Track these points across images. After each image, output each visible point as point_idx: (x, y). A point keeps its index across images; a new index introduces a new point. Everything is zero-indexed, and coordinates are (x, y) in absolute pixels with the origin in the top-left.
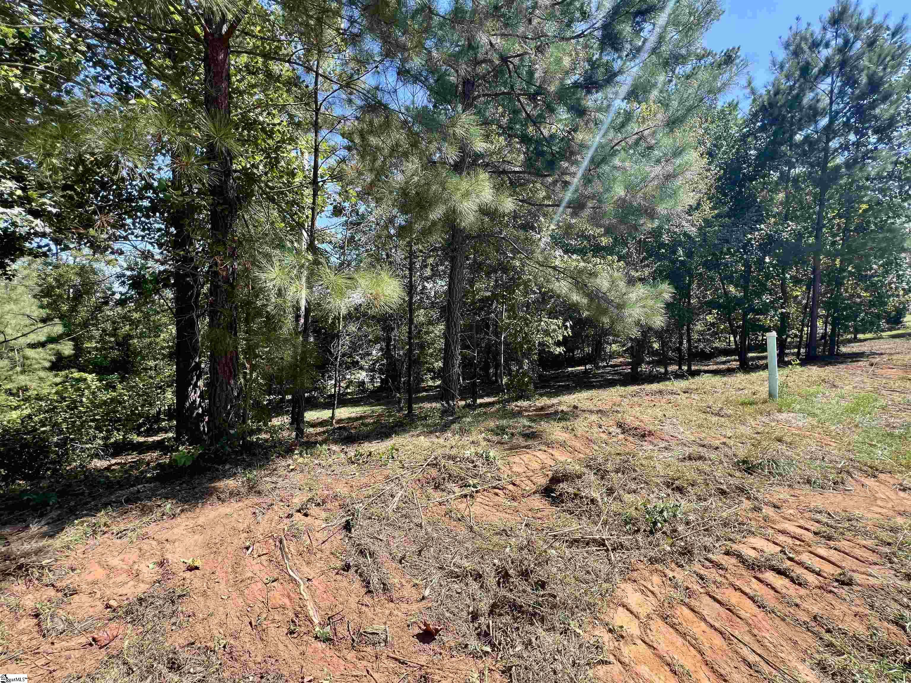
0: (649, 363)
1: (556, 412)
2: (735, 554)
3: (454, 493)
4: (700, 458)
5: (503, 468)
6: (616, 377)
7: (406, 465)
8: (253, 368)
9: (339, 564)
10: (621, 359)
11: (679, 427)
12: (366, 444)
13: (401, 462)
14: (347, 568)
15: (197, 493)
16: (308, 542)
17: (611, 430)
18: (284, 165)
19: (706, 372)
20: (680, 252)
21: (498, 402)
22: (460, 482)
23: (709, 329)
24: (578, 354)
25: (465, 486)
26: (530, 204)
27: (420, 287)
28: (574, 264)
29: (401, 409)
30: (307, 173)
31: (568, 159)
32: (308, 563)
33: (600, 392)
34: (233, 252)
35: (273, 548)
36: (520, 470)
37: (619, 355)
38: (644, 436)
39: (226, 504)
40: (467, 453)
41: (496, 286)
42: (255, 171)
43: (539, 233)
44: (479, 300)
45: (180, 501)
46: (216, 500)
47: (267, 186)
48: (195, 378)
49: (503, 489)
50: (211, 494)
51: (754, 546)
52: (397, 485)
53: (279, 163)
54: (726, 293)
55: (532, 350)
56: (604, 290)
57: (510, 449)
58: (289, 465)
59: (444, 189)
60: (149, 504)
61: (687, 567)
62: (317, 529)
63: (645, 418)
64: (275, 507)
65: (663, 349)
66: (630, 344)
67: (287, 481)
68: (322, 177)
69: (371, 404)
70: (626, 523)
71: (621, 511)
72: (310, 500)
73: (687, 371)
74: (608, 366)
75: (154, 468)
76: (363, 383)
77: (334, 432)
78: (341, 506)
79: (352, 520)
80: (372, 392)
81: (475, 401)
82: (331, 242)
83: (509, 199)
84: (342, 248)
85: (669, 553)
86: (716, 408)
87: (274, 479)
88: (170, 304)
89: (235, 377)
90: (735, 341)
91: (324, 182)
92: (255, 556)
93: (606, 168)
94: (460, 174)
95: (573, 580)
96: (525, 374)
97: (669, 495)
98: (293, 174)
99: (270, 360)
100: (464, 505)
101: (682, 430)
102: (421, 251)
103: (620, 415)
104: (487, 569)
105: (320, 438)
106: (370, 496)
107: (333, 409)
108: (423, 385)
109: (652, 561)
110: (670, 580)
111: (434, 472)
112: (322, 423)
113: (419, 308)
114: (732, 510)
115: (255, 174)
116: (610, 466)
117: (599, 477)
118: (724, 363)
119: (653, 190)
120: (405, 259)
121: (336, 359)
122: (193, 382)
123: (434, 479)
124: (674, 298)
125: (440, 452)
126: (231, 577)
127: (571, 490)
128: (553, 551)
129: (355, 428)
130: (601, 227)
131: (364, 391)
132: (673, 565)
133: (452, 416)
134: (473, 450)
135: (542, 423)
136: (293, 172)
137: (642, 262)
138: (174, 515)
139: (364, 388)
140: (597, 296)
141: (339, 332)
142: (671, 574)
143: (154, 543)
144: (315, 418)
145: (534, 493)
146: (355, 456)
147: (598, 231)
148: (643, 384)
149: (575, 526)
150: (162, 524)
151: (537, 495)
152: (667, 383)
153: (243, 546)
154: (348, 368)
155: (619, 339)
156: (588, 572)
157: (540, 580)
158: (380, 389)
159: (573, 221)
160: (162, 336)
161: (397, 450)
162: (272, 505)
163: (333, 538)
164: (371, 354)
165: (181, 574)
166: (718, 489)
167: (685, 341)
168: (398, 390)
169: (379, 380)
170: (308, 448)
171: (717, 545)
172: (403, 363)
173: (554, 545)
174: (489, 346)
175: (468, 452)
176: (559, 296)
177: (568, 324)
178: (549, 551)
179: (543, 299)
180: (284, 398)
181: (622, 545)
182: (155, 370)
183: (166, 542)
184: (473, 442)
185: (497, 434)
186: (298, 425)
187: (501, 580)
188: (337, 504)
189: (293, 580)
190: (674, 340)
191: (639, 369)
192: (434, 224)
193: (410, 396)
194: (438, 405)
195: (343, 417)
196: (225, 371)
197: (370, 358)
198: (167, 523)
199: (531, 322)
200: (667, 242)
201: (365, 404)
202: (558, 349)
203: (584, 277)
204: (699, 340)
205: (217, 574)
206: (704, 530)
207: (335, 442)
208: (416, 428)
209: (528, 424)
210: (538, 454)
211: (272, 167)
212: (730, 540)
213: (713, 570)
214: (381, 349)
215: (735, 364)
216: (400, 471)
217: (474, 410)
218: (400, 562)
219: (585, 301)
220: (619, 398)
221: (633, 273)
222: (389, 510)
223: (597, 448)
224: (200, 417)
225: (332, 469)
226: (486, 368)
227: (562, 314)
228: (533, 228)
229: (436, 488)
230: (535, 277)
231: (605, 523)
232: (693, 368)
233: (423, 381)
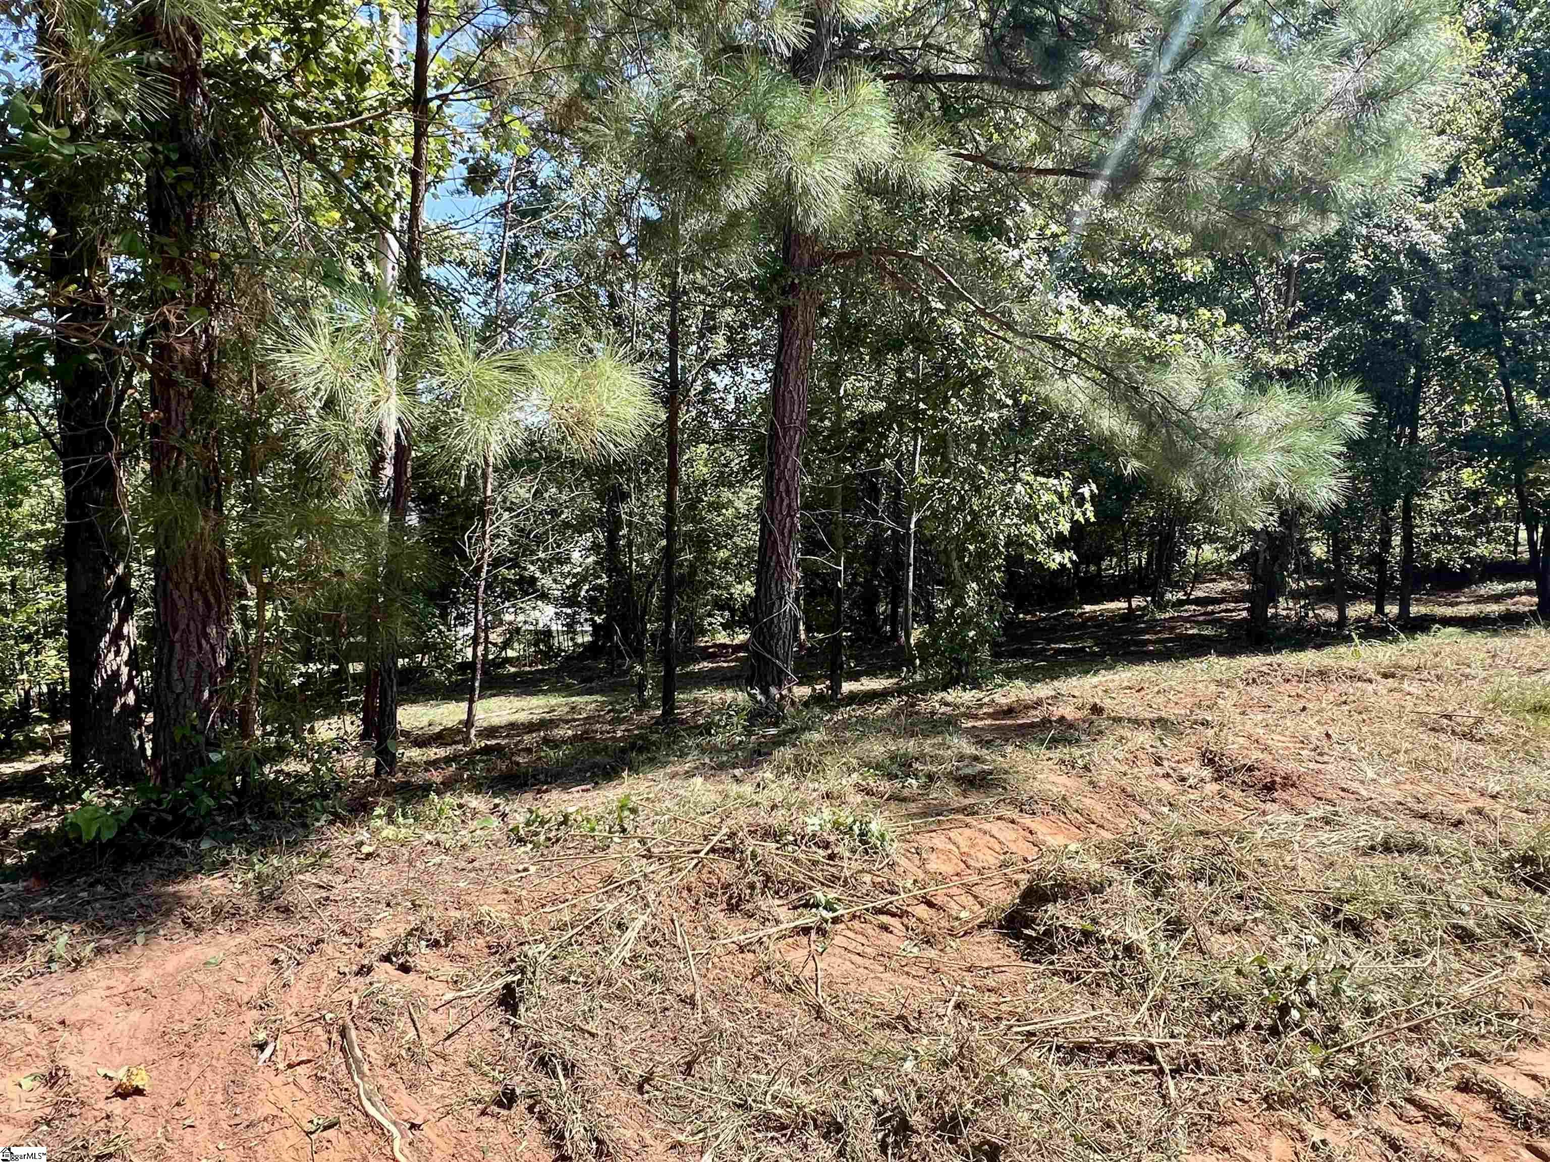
0: (1296, 595)
1: (1046, 723)
2: (1483, 1091)
3: (777, 922)
4: (1413, 847)
5: (903, 862)
6: (1208, 632)
7: (655, 850)
8: (266, 594)
9: (487, 1091)
10: (1226, 585)
11: (1364, 765)
12: (555, 795)
13: (642, 841)
14: (507, 1099)
15: (132, 910)
16: (412, 1034)
17: (1186, 770)
18: (339, 52)
19: (1447, 622)
20: (1397, 300)
21: (900, 691)
22: (794, 896)
23: (1462, 509)
24: (1110, 566)
25: (805, 906)
26: (995, 166)
27: (698, 386)
28: (1109, 330)
29: (644, 705)
30: (398, 74)
31: (1101, 45)
32: (412, 1087)
33: (1165, 669)
34: (208, 293)
35: (325, 1047)
36: (948, 869)
37: (1219, 571)
38: (1270, 788)
39: (206, 937)
40: (813, 824)
41: (899, 387)
42: (260, 68)
43: (1016, 246)
44: (852, 424)
45: (91, 926)
46: (180, 928)
47: (294, 110)
48: (116, 615)
49: (902, 914)
50: (168, 913)
51: (1535, 1070)
52: (634, 900)
53: (323, 45)
54: (1514, 415)
55: (989, 559)
56: (1185, 402)
57: (924, 814)
58: (362, 843)
59: (763, 126)
60: (14, 933)
61: (1360, 1119)
62: (432, 1004)
63: (1276, 741)
64: (328, 948)
65: (1336, 560)
66: (1247, 548)
67: (357, 883)
68: (439, 86)
69: (569, 691)
70: (1212, 1008)
71: (1199, 976)
72: (416, 932)
73: (1399, 616)
74: (1188, 602)
75: (23, 843)
76: (547, 634)
77: (472, 762)
78: (494, 950)
79: (520, 983)
80: (568, 658)
81: (835, 687)
82: (462, 263)
83: (939, 154)
84: (493, 276)
85: (1316, 1083)
86: (1465, 719)
87: (325, 877)
88: (44, 421)
89: (222, 618)
90: (1531, 542)
91: (444, 98)
92: (281, 1066)
93: (1204, 69)
94: (808, 83)
95: (1070, 1145)
96: (967, 622)
97: (1325, 940)
98: (361, 78)
99: (309, 576)
100: (802, 954)
101: (1371, 774)
102: (702, 290)
103: (1210, 732)
104: (856, 1113)
105: (436, 777)
106: (563, 927)
107: (471, 702)
108: (703, 641)
109: (1271, 1101)
110: (1315, 1147)
111: (726, 869)
112: (442, 738)
113: (696, 438)
114: (1486, 980)
115: (260, 76)
116: (1177, 864)
117: (1149, 891)
118: (1497, 598)
119: (1328, 135)
120: (659, 308)
121: (477, 571)
122: (112, 626)
123: (726, 887)
124: (1371, 426)
125: (743, 818)
126: (222, 1115)
127: (1073, 922)
128: (1024, 1072)
129: (529, 751)
130: (1184, 232)
131: (549, 654)
132: (1325, 1114)
133: (776, 725)
134: (827, 814)
135: (1009, 749)
136: (360, 71)
137: (1291, 325)
138: (78, 962)
139: (550, 648)
140: (1164, 419)
141: (483, 502)
142: (1316, 1135)
143: (32, 1029)
144: (425, 723)
145: (980, 927)
146: (528, 824)
147: (1176, 241)
148: (1279, 650)
149: (1080, 1011)
150: (47, 983)
151: (988, 932)
152: (1342, 649)
153: (250, 1040)
154: (508, 595)
155: (1221, 532)
156: (1109, 1125)
157: (987, 1142)
158: (590, 648)
159: (1110, 214)
160: (27, 505)
161: (634, 811)
162: (319, 941)
163: (471, 1027)
164: (568, 560)
165: (101, 1104)
166: (1455, 927)
167: (1396, 540)
168: (638, 654)
169: (588, 628)
170: (407, 801)
171: (1440, 1067)
172: (650, 586)
173: (1024, 1056)
174: (875, 542)
175: (816, 820)
176: (1064, 417)
177: (1085, 491)
178: (1011, 1072)
179: (1024, 422)
180: (343, 670)
181: (1197, 1063)
182: (13, 591)
183: (60, 1028)
184: (828, 796)
185: (892, 777)
186: (382, 739)
187: (890, 1140)
188: (481, 942)
189: (374, 1125)
190: (1366, 536)
191: (1271, 611)
192: (735, 217)
193: (670, 672)
194: (742, 697)
195: (496, 721)
196: (193, 606)
197: (566, 569)
198: (61, 981)
199: (988, 483)
200: (1361, 272)
201: (553, 690)
202: (1058, 557)
203: (1132, 368)
204: (1435, 537)
205: (188, 1107)
206: (1410, 1029)
207: (477, 787)
208: (683, 755)
209: (970, 750)
210: (995, 828)
211: (306, 58)
212: (1474, 1054)
213: (1425, 1128)
214: (595, 547)
215: (1527, 603)
216: (639, 865)
217: (832, 710)
218: (640, 1089)
219: (1133, 431)
220: (1213, 687)
221: (1265, 356)
222: (614, 962)
223: (1147, 817)
224: (132, 714)
225: (469, 854)
226: (869, 601)
227: (1069, 461)
228: (1000, 231)
229: (733, 907)
230: (1002, 365)
231: (1159, 1006)
232: (1415, 610)
233: (703, 632)
